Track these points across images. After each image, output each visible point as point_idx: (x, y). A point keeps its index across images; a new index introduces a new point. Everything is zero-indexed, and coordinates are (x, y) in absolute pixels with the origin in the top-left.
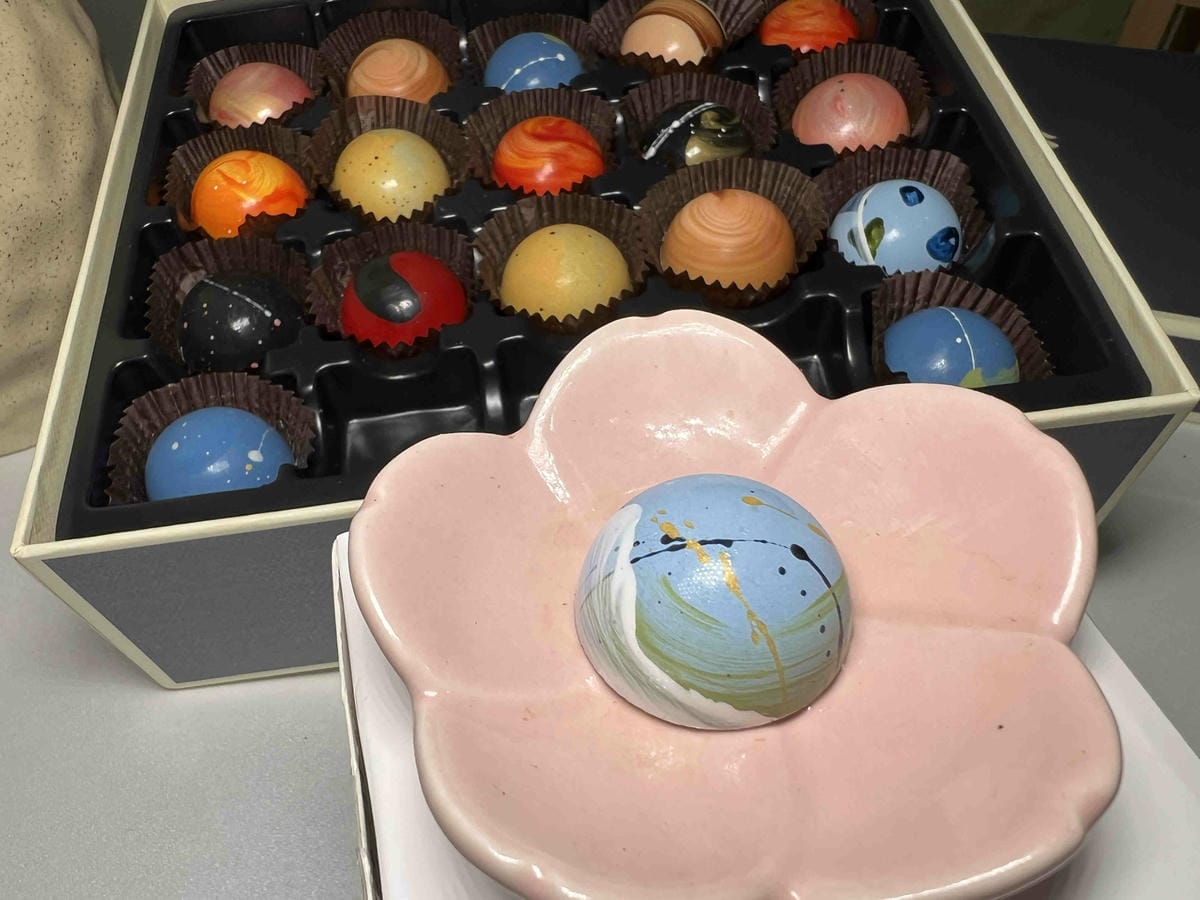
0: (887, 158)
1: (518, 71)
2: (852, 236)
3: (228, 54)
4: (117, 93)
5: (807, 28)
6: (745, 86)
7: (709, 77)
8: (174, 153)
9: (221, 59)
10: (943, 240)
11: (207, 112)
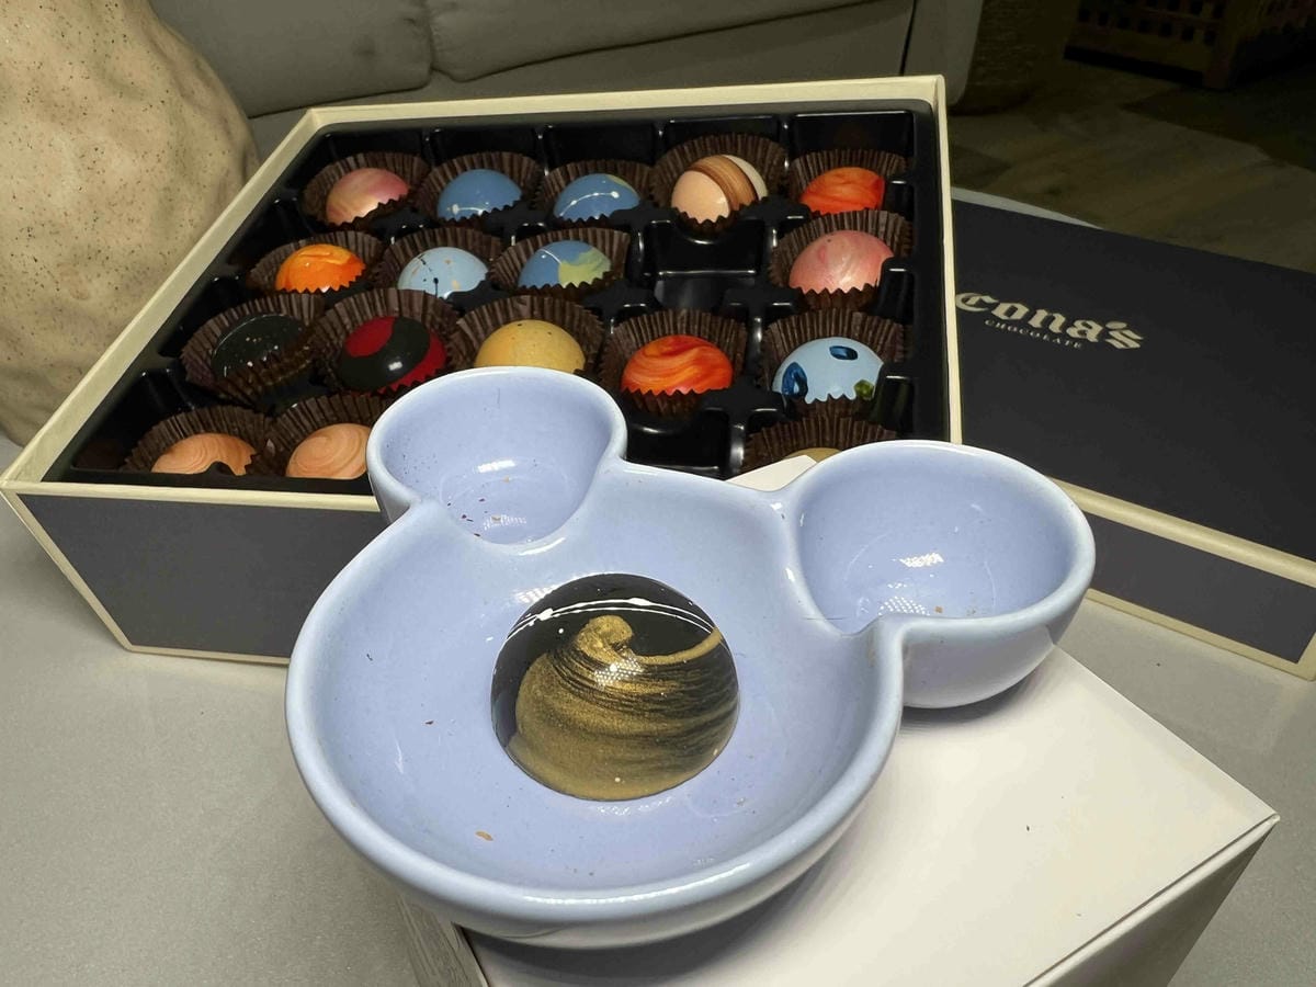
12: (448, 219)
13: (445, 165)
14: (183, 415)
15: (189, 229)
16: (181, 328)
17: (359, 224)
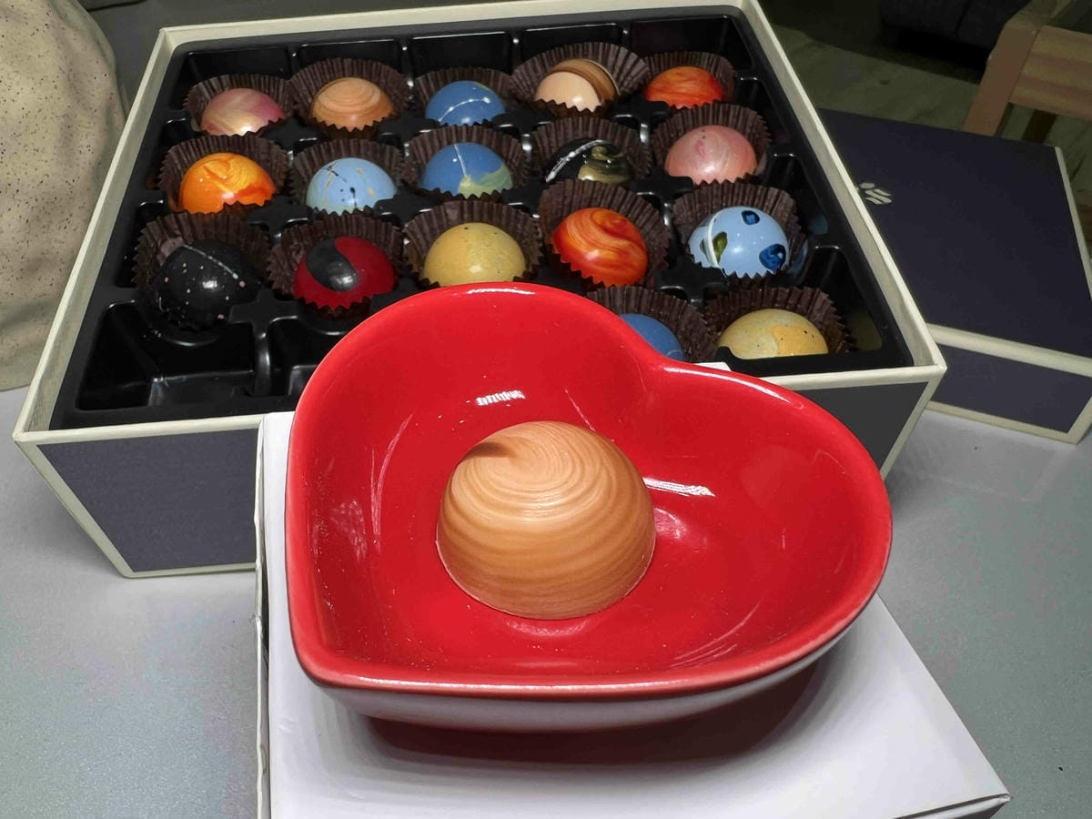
0: (736, 191)
1: (451, 109)
2: (703, 246)
3: (220, 80)
4: (127, 106)
5: (683, 91)
6: (630, 130)
7: (602, 121)
8: (170, 151)
9: (214, 84)
10: (773, 253)
11: (199, 124)
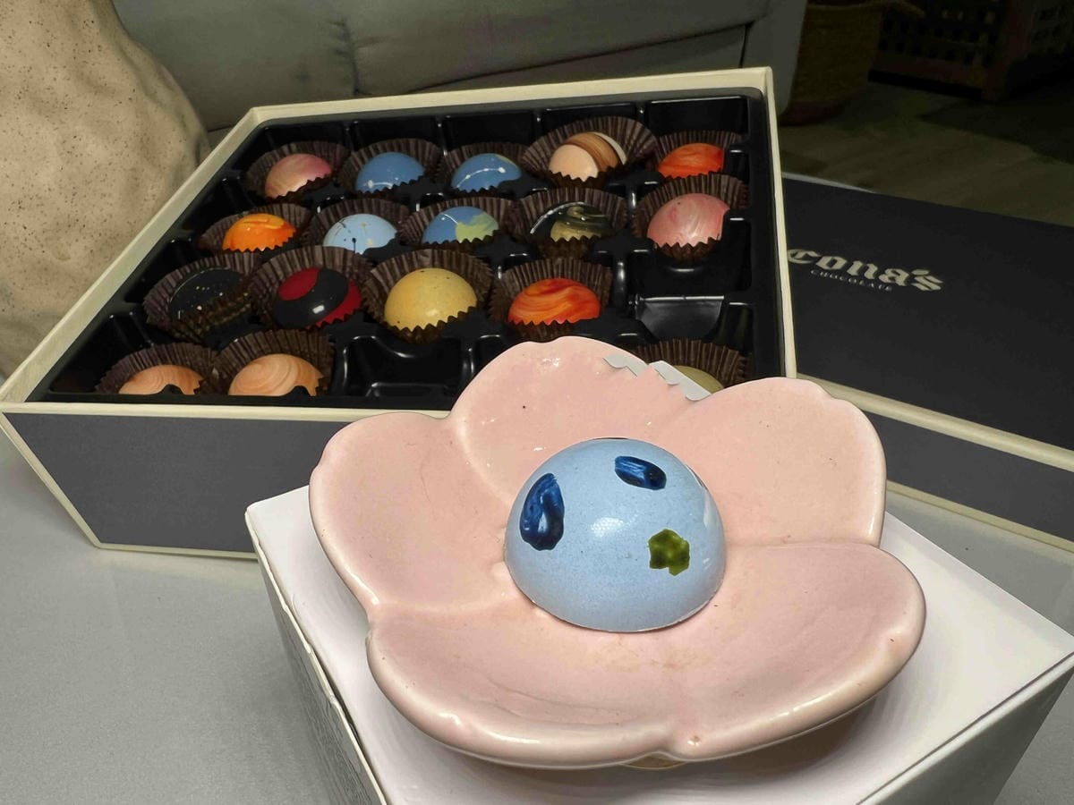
5: (686, 163)
12: (364, 192)
13: (362, 151)
14: (144, 351)
15: (152, 203)
16: (143, 280)
17: (292, 198)
